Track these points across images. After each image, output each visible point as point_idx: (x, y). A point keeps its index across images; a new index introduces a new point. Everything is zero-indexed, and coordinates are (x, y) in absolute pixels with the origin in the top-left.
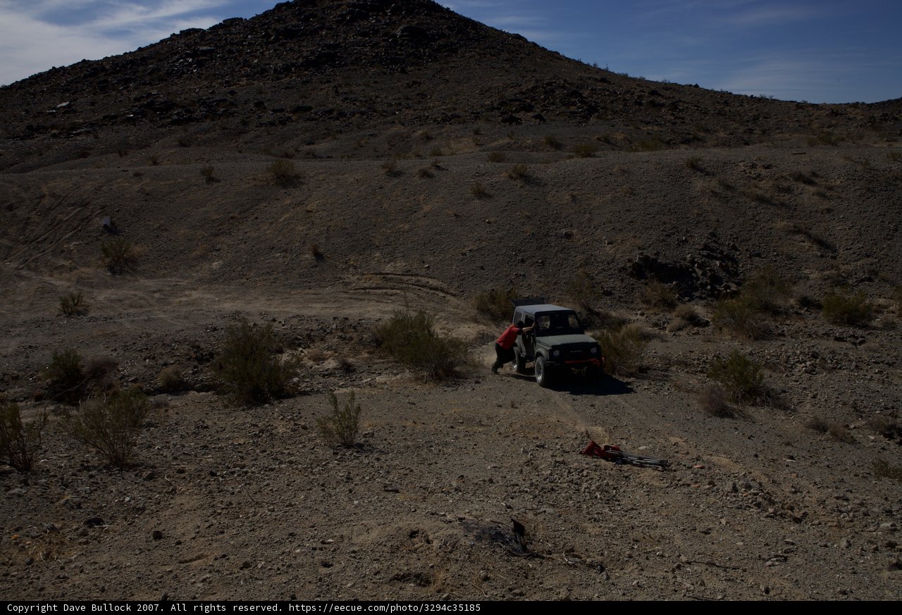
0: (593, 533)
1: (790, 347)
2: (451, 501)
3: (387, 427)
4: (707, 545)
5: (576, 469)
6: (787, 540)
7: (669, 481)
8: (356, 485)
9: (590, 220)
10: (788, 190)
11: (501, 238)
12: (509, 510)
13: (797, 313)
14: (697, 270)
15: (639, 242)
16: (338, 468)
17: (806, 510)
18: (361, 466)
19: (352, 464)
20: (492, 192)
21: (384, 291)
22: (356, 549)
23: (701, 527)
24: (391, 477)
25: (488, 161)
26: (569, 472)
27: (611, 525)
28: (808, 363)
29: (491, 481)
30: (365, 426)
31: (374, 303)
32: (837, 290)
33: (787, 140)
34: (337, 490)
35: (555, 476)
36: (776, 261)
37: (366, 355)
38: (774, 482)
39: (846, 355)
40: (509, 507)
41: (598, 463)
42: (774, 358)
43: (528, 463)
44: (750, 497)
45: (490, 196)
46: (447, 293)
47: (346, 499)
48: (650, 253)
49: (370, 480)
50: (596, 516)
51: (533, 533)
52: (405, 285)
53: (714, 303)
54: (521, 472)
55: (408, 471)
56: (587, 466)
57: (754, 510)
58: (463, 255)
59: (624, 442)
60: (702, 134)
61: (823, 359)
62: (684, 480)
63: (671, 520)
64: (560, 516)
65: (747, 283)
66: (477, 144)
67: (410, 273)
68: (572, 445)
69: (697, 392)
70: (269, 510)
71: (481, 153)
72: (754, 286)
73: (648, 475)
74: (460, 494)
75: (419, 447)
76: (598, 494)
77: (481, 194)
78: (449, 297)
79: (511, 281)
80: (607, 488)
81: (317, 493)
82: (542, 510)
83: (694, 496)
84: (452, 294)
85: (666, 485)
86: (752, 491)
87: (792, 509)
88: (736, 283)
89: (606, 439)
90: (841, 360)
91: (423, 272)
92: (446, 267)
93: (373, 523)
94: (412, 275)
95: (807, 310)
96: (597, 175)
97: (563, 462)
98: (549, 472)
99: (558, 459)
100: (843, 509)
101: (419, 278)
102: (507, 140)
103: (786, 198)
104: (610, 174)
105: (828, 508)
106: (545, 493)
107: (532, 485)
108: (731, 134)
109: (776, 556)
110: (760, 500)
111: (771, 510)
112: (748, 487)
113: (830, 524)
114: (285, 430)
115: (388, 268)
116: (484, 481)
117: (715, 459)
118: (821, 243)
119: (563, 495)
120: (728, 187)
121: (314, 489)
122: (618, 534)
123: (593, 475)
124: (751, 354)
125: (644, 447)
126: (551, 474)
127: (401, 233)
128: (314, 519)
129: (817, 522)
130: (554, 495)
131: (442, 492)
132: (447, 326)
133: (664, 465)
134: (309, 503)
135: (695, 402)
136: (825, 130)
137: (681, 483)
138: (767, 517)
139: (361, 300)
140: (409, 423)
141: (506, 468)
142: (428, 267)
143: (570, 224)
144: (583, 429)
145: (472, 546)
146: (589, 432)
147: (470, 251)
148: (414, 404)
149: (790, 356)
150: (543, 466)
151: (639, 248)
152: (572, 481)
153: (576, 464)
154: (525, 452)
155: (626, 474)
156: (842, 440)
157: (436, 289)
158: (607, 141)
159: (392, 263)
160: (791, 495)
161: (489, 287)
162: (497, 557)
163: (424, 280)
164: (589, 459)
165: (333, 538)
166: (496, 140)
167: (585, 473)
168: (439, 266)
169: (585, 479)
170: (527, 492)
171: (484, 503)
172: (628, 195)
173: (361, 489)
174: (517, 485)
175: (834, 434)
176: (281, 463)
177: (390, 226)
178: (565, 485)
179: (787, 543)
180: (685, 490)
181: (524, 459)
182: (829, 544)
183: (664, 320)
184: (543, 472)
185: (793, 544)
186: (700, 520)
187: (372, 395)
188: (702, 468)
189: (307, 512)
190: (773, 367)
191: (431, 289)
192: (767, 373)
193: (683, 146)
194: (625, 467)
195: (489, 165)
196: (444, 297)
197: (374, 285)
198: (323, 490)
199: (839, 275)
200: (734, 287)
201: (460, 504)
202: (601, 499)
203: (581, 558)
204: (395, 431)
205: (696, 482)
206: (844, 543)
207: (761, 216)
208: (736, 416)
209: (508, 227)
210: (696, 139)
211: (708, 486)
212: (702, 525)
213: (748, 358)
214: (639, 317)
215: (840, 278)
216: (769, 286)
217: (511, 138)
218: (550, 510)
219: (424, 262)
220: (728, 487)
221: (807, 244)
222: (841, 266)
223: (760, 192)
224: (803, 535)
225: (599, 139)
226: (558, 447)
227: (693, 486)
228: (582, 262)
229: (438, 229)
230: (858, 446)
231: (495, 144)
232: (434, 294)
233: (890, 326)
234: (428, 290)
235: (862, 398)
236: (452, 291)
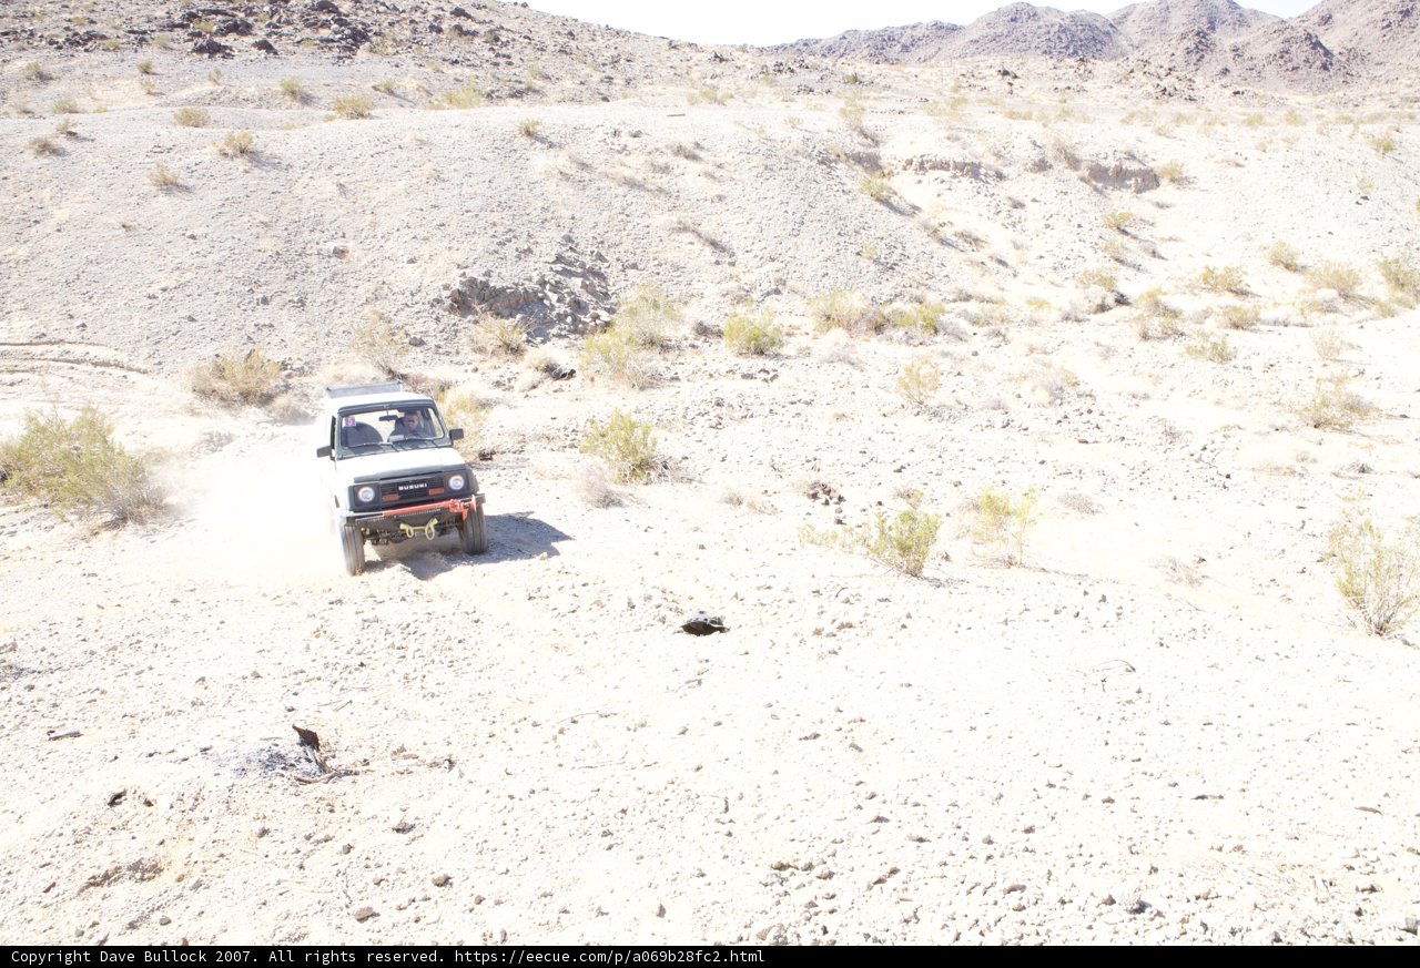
0: (431, 716)
1: (689, 394)
3: (45, 626)
5: (398, 626)
6: (701, 657)
9: (374, 225)
10: (666, 169)
11: (220, 264)
12: (290, 714)
13: (693, 346)
14: (550, 294)
15: (459, 257)
20: (191, 183)
24: (61, 713)
25: (175, 124)
26: (388, 633)
27: (459, 697)
28: (712, 414)
29: (256, 675)
32: (741, 309)
33: (661, 94)
35: (366, 643)
36: (658, 274)
39: (757, 397)
40: (291, 709)
42: (668, 413)
43: (318, 632)
44: (651, 611)
45: (188, 190)
46: (130, 369)
48: (476, 273)
50: (434, 689)
51: (334, 740)
53: (579, 342)
54: (308, 648)
55: (95, 695)
56: (415, 617)
57: (659, 627)
58: (149, 297)
60: (538, 83)
61: (730, 406)
62: (561, 608)
64: (377, 703)
65: (623, 308)
66: (149, 93)
69: (569, 477)
71: (159, 109)
72: (633, 312)
74: (203, 708)
77: (169, 186)
78: (133, 376)
79: (249, 338)
82: (347, 699)
84: (138, 371)
86: (654, 602)
88: (606, 309)
90: (752, 404)
91: (75, 335)
92: (120, 323)
94: (52, 343)
95: (705, 341)
96: (379, 149)
97: (376, 620)
98: (355, 639)
99: (366, 616)
100: (766, 601)
101: (68, 347)
102: (209, 87)
103: (663, 181)
104: (400, 147)
105: (748, 603)
106: (350, 673)
107: (327, 665)
108: (582, 83)
109: (688, 682)
110: (664, 612)
112: (648, 598)
113: (751, 624)
116: (244, 677)
118: (714, 244)
119: (381, 669)
120: (584, 166)
124: (637, 411)
126: (358, 642)
130: (365, 673)
131: (168, 713)
132: (139, 428)
135: (566, 493)
136: (709, 81)
138: (675, 632)
141: (280, 648)
142: (84, 326)
143: (341, 234)
147: (164, 290)
148: (95, 575)
149: (688, 408)
150: (344, 632)
151: (457, 267)
152: (392, 646)
153: (396, 618)
154: (312, 616)
156: (761, 512)
157: (107, 364)
158: (390, 91)
161: (209, 351)
162: (278, 792)
163: (79, 350)
166: (186, 86)
168: (106, 322)
170: (319, 678)
171: (246, 713)
172: (432, 181)
174: (302, 671)
175: (751, 505)
178: (382, 654)
179: (701, 661)
181: (310, 627)
182: (749, 650)
183: (509, 375)
184: (345, 642)
185: (707, 661)
188: (585, 584)
190: (668, 426)
191: (96, 364)
192: (660, 435)
193: (513, 101)
195: (181, 133)
196: (125, 377)
199: (740, 288)
200: (605, 316)
203: (416, 757)
205: (578, 607)
207: (633, 208)
208: (626, 502)
209: (230, 243)
210: (531, 90)
211: (595, 609)
213: (634, 418)
214: (470, 374)
215: (743, 293)
216: (652, 311)
217: (216, 83)
219: (72, 317)
220: (622, 604)
221: (698, 246)
222: (741, 276)
223: (628, 173)
224: (720, 646)
225: (374, 88)
228: (369, 295)
229: (92, 254)
230: (780, 515)
231: (185, 93)
232: (103, 373)
233: (806, 352)
234: (91, 368)
235: (781, 451)
236: (139, 364)
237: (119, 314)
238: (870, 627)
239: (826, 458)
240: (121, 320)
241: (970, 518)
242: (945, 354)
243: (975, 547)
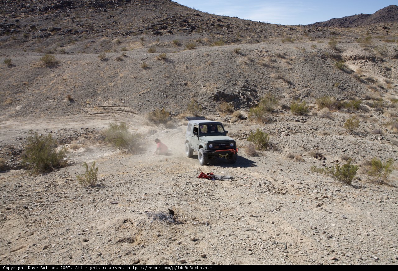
0: (204, 210)
1: (279, 126)
2: (141, 205)
3: (111, 176)
4: (250, 209)
5: (196, 185)
6: (280, 202)
7: (234, 185)
8: (98, 203)
9: (195, 77)
10: (275, 61)
11: (156, 87)
12: (167, 205)
13: (281, 112)
14: (241, 96)
15: (216, 85)
16: (89, 196)
17: (287, 190)
18: (99, 194)
19: (95, 194)
21: (104, 114)
22: (99, 231)
23: (247, 202)
24: (114, 198)
25: (148, 52)
26: (193, 186)
27: (211, 206)
28: (286, 132)
29: (159, 194)
30: (100, 176)
31: (100, 120)
32: (296, 101)
33: (274, 40)
34: (89, 207)
35: (187, 188)
36: (272, 91)
37: (98, 144)
38: (275, 180)
39: (300, 127)
40: (167, 204)
41: (204, 181)
42: (273, 131)
43: (175, 184)
44: (266, 187)
45: (150, 68)
46: (134, 113)
47: (93, 210)
48: (221, 90)
49: (104, 200)
50: (205, 203)
51: (178, 213)
52: (114, 111)
53: (249, 110)
54: (172, 188)
55: (121, 194)
56: (200, 183)
57: (268, 192)
59: (215, 171)
60: (240, 38)
61: (292, 129)
62: (240, 184)
63: (235, 201)
64: (189, 205)
65: (262, 100)
66: (143, 45)
67: (115, 105)
68: (194, 175)
69: (244, 147)
70: (56, 220)
71: (144, 49)
72: (264, 102)
73: (226, 183)
74: (146, 201)
75: (126, 183)
76: (205, 194)
77: (146, 67)
79: (162, 106)
80: (209, 191)
81: (79, 209)
82: (182, 203)
83: (244, 190)
84: (136, 114)
85: (233, 187)
86: (267, 185)
87: (282, 190)
88: (256, 101)
89: (208, 171)
90: (298, 129)
91: (122, 104)
92: (132, 102)
93: (106, 219)
94: (117, 106)
95: (285, 110)
96: (197, 57)
97: (190, 182)
98: (184, 187)
99: (187, 181)
100: (300, 187)
101: (120, 107)
102: (156, 43)
103: (274, 64)
104: (202, 56)
105: (295, 188)
106: (183, 196)
107: (177, 193)
108: (252, 38)
109: (276, 209)
110: (270, 188)
111: (274, 191)
112: (265, 183)
113: (296, 194)
114: (62, 183)
115: (105, 104)
116: (156, 194)
117: (252, 174)
118: (288, 82)
119: (191, 196)
120: (252, 61)
121: (78, 208)
122: (214, 209)
123: (203, 186)
124: (264, 130)
125: (223, 172)
126: (185, 188)
128: (78, 221)
129: (291, 194)
130: (187, 197)
131: (138, 201)
132: (135, 128)
133: (232, 179)
134: (75, 214)
135: (243, 151)
136: (288, 36)
137: (239, 185)
138: (273, 194)
139: (94, 119)
140: (121, 173)
141: (165, 187)
142: (124, 102)
143: (186, 79)
144: (198, 168)
145: (152, 223)
146: (200, 169)
148: (122, 164)
149: (279, 129)
150: (181, 185)
151: (217, 88)
152: (194, 190)
153: (195, 182)
154: (173, 180)
155: (216, 184)
157: (128, 112)
158: (200, 42)
159: (107, 101)
160: (281, 185)
161: (152, 109)
162: (163, 226)
163: (123, 108)
164: (201, 180)
165: (88, 228)
166: (151, 43)
167: (199, 186)
168: (129, 101)
169: (199, 188)
170: (175, 197)
171: (156, 204)
172: (210, 65)
173: (100, 205)
174: (171, 194)
175: (297, 159)
176: (61, 198)
177: (104, 84)
178: (191, 192)
179: (280, 203)
180: (241, 188)
181: (173, 183)
182: (295, 202)
183: (229, 118)
184: (182, 187)
185: (282, 203)
186: (247, 199)
187: (103, 162)
188: (247, 178)
189: (75, 219)
190: (273, 134)
191: (126, 112)
192: (271, 137)
193: (233, 43)
194: (216, 181)
195: (149, 54)
196: (132, 115)
197: (99, 112)
198: (82, 208)
199: (296, 95)
201: (146, 205)
202: (207, 196)
203: (199, 221)
204: (114, 177)
205: (245, 184)
206: (300, 200)
207: (265, 72)
208: (260, 155)
209: (159, 82)
210: (238, 40)
211: (250, 185)
212: (248, 201)
213: (263, 132)
214: (218, 117)
216: (270, 101)
217: (158, 42)
218: (185, 203)
219: (122, 100)
220: (258, 185)
221: (284, 83)
222: (297, 91)
223: (264, 62)
224: (286, 199)
225: (197, 41)
226: (187, 176)
227: (244, 186)
228: (193, 95)
230: (305, 162)
231: (151, 45)
232: (128, 114)
233: (315, 114)
235: (306, 143)
236: (136, 112)
238: (334, 199)
239: (321, 146)
241: (367, 168)
242: (361, 116)
243: (369, 177)
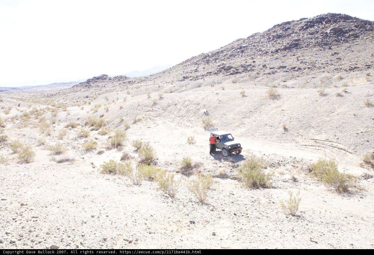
3: (312, 210)
16: (288, 224)
18: (299, 226)
19: (294, 224)
21: (315, 147)
30: (301, 207)
37: (304, 175)
46: (347, 151)
52: (325, 146)
58: (357, 134)
66: (368, 81)
67: (328, 140)
71: (370, 85)
75: (328, 224)
77: (369, 105)
78: (348, 153)
84: (349, 152)
91: (335, 140)
92: (347, 139)
94: (329, 142)
101: (333, 143)
115: (317, 137)
127: (325, 122)
139: (303, 150)
140: (323, 211)
142: (338, 138)
147: (361, 132)
148: (326, 202)
157: (342, 149)
159: (320, 135)
163: (335, 144)
168: (344, 138)
177: (319, 118)
187: (305, 194)
191: (339, 149)
196: (345, 153)
197: (310, 144)
204: (316, 213)
219: (336, 136)
229: (344, 121)
232: (340, 151)
234: (337, 149)
236: (350, 151)
237: (348, 137)
240: (348, 138)
